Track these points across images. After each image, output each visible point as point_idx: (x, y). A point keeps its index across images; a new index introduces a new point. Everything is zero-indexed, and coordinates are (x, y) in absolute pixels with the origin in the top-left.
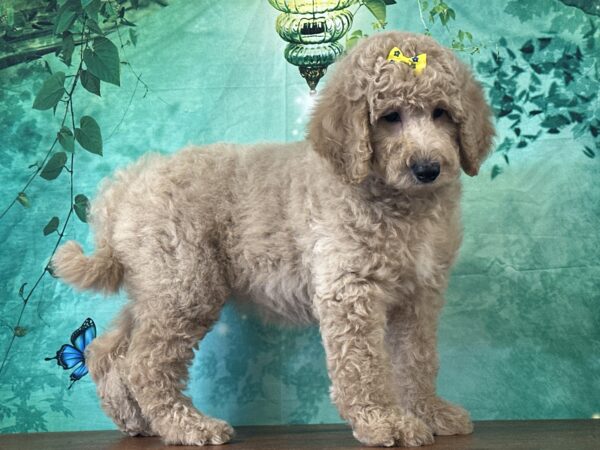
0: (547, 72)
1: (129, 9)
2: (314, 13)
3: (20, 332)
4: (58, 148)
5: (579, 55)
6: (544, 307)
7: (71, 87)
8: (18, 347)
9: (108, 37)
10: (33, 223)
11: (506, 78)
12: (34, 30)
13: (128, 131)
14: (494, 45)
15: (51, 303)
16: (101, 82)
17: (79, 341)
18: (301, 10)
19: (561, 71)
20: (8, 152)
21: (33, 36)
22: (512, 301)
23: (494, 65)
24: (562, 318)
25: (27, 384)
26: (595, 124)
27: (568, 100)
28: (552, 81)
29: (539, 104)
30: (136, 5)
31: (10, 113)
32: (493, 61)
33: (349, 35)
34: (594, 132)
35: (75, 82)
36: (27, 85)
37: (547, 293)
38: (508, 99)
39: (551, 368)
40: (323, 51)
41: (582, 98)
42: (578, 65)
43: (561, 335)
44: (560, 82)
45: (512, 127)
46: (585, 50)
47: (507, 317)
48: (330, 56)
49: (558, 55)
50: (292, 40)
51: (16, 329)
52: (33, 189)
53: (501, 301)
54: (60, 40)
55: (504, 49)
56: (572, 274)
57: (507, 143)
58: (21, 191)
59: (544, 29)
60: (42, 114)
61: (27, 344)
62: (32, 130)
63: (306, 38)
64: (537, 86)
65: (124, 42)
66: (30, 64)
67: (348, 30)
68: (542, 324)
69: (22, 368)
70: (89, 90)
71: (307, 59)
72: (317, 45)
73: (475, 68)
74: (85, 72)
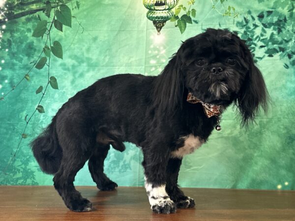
0: (269, 27)
3: (25, 136)
4: (43, 55)
5: (285, 20)
7: (50, 27)
9: (66, 4)
10: (31, 88)
11: (250, 30)
13: (75, 48)
14: (245, 13)
15: (39, 124)
16: (63, 25)
19: (277, 27)
20: (21, 56)
21: (33, 3)
23: (245, 23)
25: (28, 159)
26: (290, 53)
27: (278, 41)
28: (272, 31)
29: (264, 43)
31: (22, 38)
32: (244, 22)
33: (177, 7)
34: (290, 57)
35: (52, 25)
36: (30, 25)
38: (250, 40)
40: (164, 14)
41: (285, 41)
42: (284, 25)
44: (275, 32)
46: (288, 17)
47: (243, 140)
48: (168, 17)
49: (275, 19)
50: (150, 9)
53: (240, 133)
54: (45, 5)
55: (250, 15)
56: (273, 122)
58: (26, 74)
59: (270, 7)
60: (37, 39)
62: (32, 46)
63: (157, 8)
64: (264, 34)
65: (74, 7)
66: (31, 15)
67: (176, 5)
69: (25, 152)
70: (57, 29)
71: (157, 17)
72: (161, 11)
73: (235, 25)
74: (56, 20)
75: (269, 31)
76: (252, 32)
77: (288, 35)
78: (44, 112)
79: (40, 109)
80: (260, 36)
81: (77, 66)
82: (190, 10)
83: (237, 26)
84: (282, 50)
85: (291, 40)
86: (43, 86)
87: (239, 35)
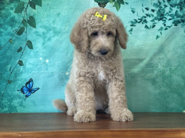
0: (174, 7)
3: (9, 82)
4: (22, 26)
6: (170, 78)
7: (26, 6)
8: (9, 87)
10: (14, 48)
11: (162, 8)
13: (44, 21)
15: (19, 73)
16: (36, 5)
17: (28, 85)
19: (179, 7)
20: (6, 26)
22: (160, 76)
23: (158, 4)
24: (175, 82)
25: (12, 98)
27: (181, 16)
28: (176, 10)
29: (172, 17)
31: (7, 14)
35: (28, 5)
36: (12, 5)
37: (171, 74)
38: (162, 15)
39: (171, 96)
42: (184, 5)
43: (175, 87)
44: (179, 10)
45: (163, 23)
47: (159, 81)
48: (108, 0)
49: (178, 2)
51: (8, 81)
52: (14, 38)
53: (157, 76)
56: (179, 69)
57: (161, 29)
58: (10, 38)
60: (17, 15)
61: (12, 86)
62: (14, 20)
64: (172, 11)
68: (169, 83)
69: (10, 93)
70: (32, 8)
71: (101, 1)
73: (152, 5)
74: (31, 2)
75: (175, 9)
76: (163, 10)
78: (23, 65)
79: (20, 63)
80: (168, 12)
81: (46, 33)
83: (154, 6)
84: (183, 21)
86: (22, 47)
87: (155, 12)
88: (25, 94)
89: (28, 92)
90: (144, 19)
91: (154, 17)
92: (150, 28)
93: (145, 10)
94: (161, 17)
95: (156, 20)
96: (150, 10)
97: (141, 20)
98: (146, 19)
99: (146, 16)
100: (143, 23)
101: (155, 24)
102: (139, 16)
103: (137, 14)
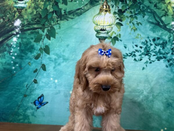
1: (59, 20)
2: (103, 26)
3: (25, 96)
4: (39, 52)
5: (166, 43)
9: (54, 27)
11: (148, 46)
12: (35, 23)
14: (146, 38)
16: (51, 37)
17: (39, 99)
18: (100, 25)
21: (35, 24)
23: (146, 43)
26: (169, 60)
27: (162, 53)
29: (156, 53)
30: (61, 20)
33: (111, 32)
34: (169, 61)
35: (45, 37)
38: (148, 51)
40: (105, 35)
41: (166, 53)
42: (166, 45)
44: (161, 48)
45: (149, 58)
46: (168, 41)
48: (106, 37)
49: (161, 42)
50: (98, 32)
51: (25, 95)
54: (42, 26)
55: (148, 39)
57: (147, 62)
58: (29, 62)
63: (101, 32)
64: (156, 49)
65: (57, 28)
66: (34, 31)
67: (111, 31)
70: (48, 39)
71: (101, 37)
72: (103, 34)
73: (141, 43)
74: (47, 34)
75: (158, 48)
76: (149, 47)
77: (168, 50)
78: (37, 83)
79: (35, 81)
80: (153, 50)
82: (118, 34)
83: (142, 44)
84: (165, 58)
85: (169, 53)
86: (38, 69)
87: (143, 49)
88: (37, 106)
89: (39, 105)
90: (133, 53)
91: (141, 53)
92: (138, 61)
93: (135, 47)
94: (147, 53)
95: (143, 54)
96: (139, 47)
97: (131, 54)
98: (135, 53)
99: (135, 51)
100: (132, 57)
101: (142, 58)
102: (130, 51)
103: (129, 49)
